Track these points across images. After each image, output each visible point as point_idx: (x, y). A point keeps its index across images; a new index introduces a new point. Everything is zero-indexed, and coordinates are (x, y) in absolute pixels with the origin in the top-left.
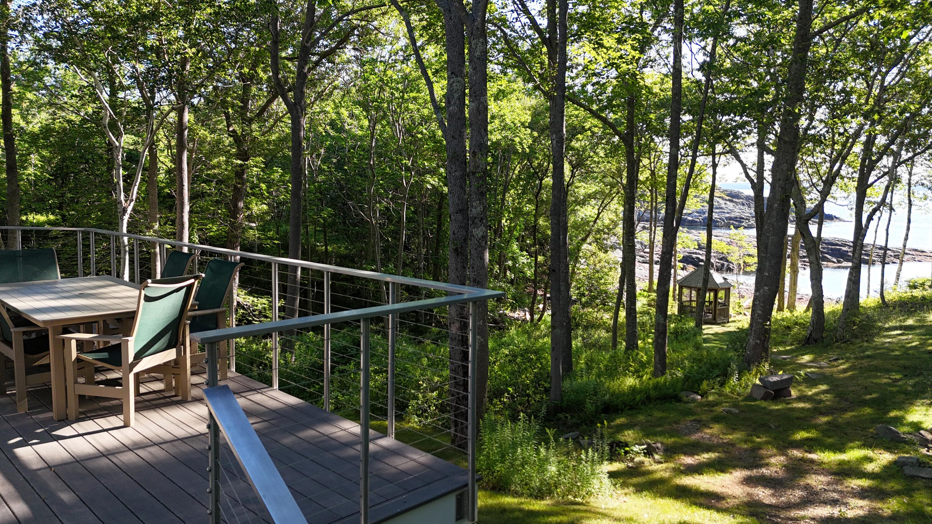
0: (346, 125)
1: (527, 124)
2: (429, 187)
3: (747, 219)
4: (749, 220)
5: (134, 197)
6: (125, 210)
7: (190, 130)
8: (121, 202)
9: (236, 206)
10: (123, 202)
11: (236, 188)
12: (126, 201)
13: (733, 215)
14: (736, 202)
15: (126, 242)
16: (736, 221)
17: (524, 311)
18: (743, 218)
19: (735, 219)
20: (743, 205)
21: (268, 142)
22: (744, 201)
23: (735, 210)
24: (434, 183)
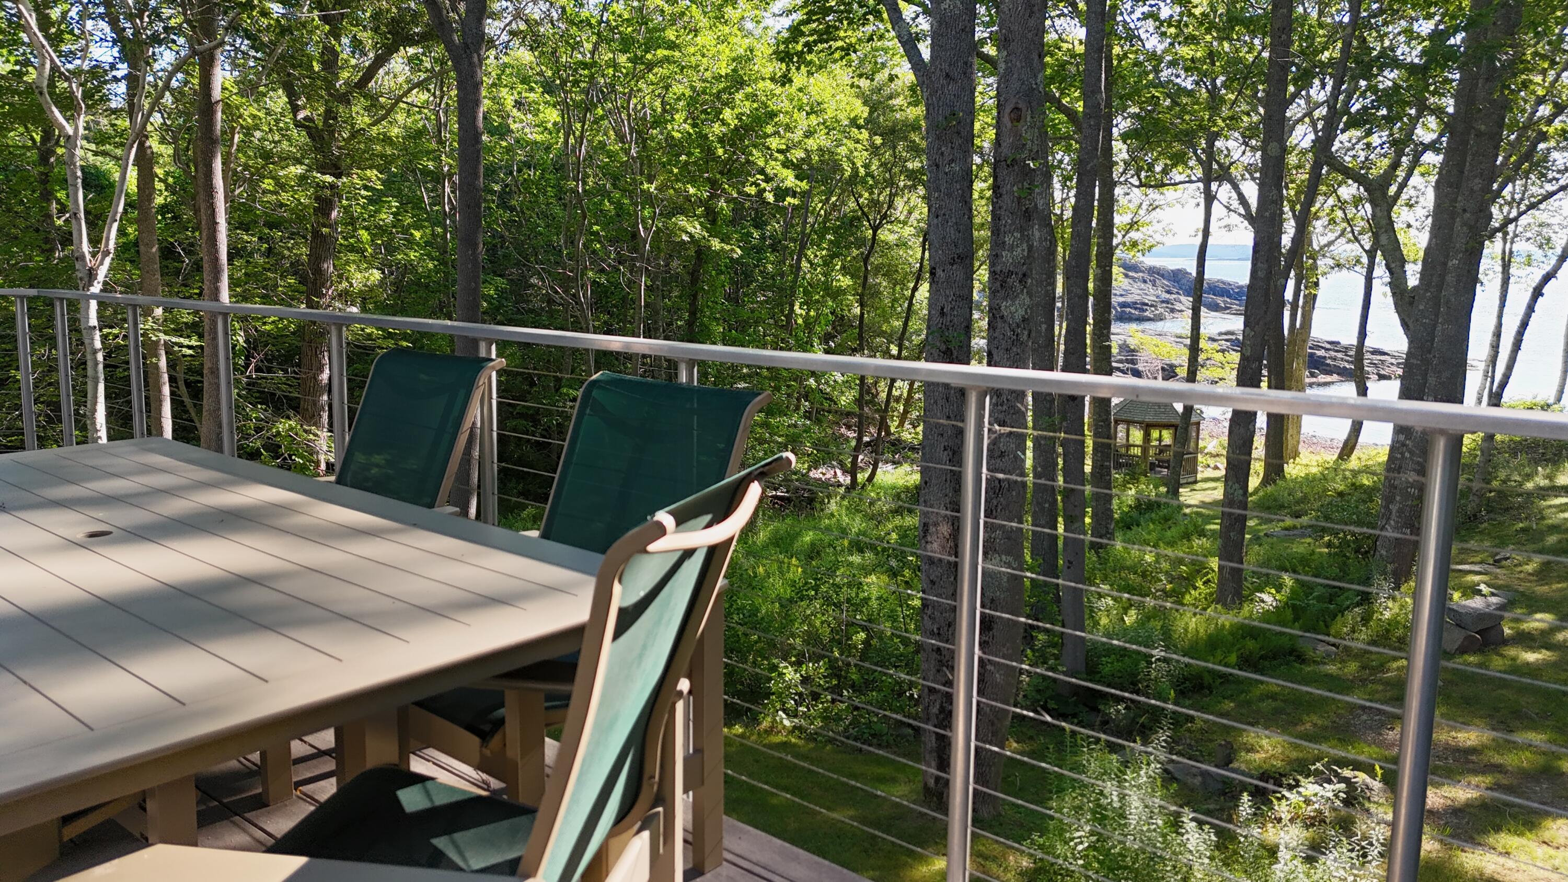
0: (510, 121)
1: (861, 122)
2: (685, 238)
3: (1152, 306)
4: (1155, 306)
5: (112, 246)
6: (91, 275)
7: (227, 107)
8: (83, 257)
9: (318, 271)
10: (88, 257)
11: (316, 234)
12: (94, 255)
13: (1129, 299)
14: (1133, 278)
15: (98, 344)
16: (1136, 309)
17: (833, 467)
18: (1147, 305)
19: (1133, 305)
20: (1145, 282)
21: (387, 140)
22: (1146, 276)
23: (1133, 290)
24: (693, 230)
